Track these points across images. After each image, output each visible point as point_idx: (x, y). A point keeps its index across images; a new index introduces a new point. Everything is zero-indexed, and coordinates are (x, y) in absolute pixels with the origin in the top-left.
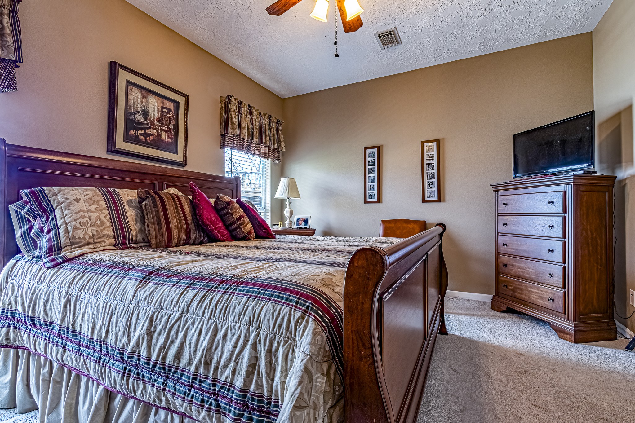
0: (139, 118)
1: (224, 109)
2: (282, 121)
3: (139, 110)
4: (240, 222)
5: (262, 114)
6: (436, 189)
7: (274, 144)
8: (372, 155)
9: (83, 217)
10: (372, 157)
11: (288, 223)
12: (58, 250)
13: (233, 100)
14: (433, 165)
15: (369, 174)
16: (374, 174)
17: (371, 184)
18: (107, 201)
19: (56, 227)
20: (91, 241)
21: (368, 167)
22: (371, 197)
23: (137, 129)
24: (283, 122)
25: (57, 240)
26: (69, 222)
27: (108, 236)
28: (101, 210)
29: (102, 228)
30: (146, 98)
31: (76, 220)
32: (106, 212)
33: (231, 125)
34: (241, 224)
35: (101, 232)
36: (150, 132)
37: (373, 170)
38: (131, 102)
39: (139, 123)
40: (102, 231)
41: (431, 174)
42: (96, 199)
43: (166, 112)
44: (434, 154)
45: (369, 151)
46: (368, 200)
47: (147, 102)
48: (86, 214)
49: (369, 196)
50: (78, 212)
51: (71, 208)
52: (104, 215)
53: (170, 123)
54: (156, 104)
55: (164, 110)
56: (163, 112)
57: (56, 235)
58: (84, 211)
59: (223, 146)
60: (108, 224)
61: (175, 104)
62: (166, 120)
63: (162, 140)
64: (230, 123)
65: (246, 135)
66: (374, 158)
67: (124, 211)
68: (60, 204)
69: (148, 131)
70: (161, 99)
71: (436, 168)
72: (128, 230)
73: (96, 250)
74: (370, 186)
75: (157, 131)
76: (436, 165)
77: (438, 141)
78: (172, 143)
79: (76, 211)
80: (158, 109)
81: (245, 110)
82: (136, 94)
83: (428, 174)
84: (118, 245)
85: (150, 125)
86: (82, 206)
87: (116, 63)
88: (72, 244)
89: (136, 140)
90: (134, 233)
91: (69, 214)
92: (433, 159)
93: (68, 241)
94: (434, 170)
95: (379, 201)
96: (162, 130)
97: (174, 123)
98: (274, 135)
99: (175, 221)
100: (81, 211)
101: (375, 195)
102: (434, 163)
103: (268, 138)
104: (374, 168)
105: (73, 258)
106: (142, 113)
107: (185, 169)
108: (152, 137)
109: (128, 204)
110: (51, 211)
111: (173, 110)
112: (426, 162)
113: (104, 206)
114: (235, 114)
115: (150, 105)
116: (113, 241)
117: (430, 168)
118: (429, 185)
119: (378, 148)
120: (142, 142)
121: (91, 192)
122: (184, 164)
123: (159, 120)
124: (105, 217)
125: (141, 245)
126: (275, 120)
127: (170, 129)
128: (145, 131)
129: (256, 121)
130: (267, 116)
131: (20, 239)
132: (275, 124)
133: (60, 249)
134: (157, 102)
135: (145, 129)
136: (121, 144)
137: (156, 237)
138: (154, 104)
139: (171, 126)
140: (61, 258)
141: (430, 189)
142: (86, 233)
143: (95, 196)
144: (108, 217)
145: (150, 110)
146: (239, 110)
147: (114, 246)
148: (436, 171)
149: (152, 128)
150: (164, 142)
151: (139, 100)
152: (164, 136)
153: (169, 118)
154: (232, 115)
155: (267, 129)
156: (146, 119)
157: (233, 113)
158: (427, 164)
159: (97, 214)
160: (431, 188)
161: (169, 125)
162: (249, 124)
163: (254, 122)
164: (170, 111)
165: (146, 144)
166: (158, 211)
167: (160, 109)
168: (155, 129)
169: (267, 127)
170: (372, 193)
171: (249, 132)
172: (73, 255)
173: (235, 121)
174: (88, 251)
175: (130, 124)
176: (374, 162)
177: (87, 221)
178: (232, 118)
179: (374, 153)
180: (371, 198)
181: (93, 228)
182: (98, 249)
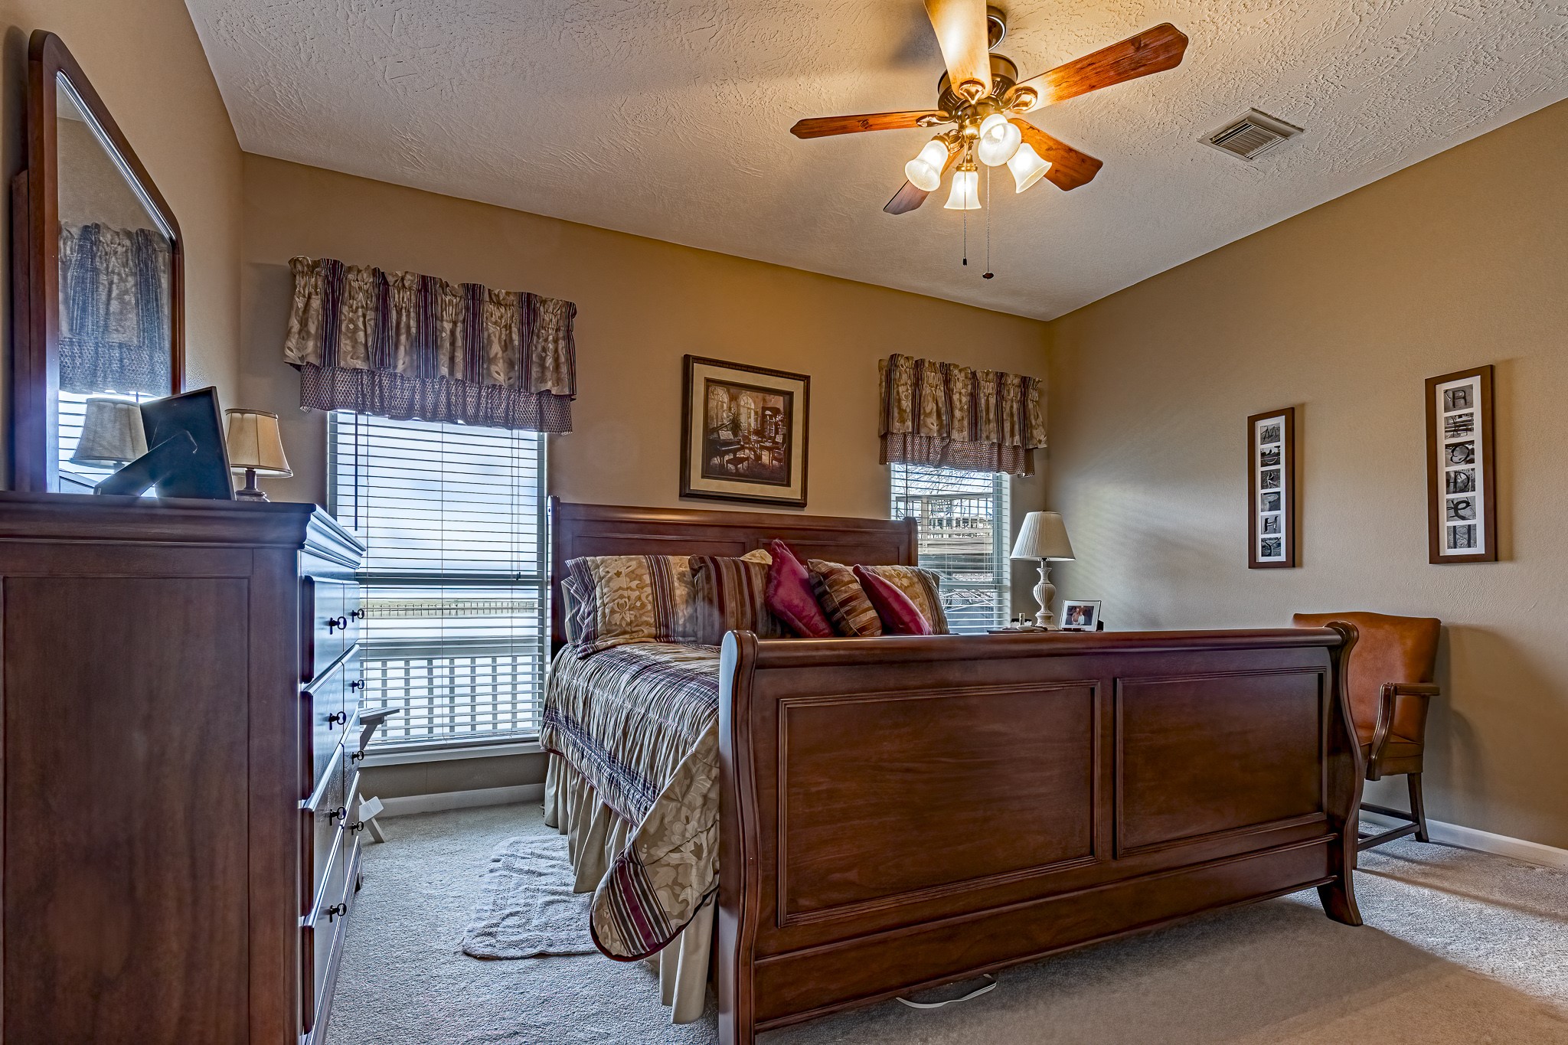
0: (726, 435)
1: (884, 383)
2: (1037, 380)
3: (725, 421)
4: (847, 608)
5: (979, 375)
6: (1479, 522)
7: (1012, 435)
8: (1271, 435)
9: (622, 597)
10: (1271, 442)
11: (1042, 617)
12: (594, 639)
13: (902, 361)
14: (1470, 447)
15: (1262, 488)
16: (1277, 486)
17: (1267, 514)
18: (652, 575)
19: (595, 609)
20: (628, 629)
21: (1259, 469)
22: (1268, 550)
23: (722, 454)
24: (1039, 381)
25: (594, 627)
26: (607, 604)
27: (647, 624)
28: (642, 588)
29: (641, 612)
30: (736, 400)
31: (614, 600)
32: (649, 590)
33: (899, 413)
34: (848, 613)
35: (641, 617)
36: (742, 456)
37: (1274, 477)
38: (712, 413)
39: (727, 443)
40: (641, 615)
41: (1463, 477)
42: (639, 572)
43: (769, 415)
44: (1472, 414)
45: (1262, 425)
46: (1261, 559)
47: (738, 406)
48: (626, 593)
49: (1263, 547)
50: (617, 591)
51: (611, 584)
52: (646, 594)
53: (777, 433)
54: (753, 406)
55: (768, 412)
56: (764, 416)
57: (594, 620)
58: (623, 589)
59: (884, 459)
60: (649, 607)
61: (786, 398)
62: (770, 429)
63: (764, 466)
64: (896, 411)
65: (935, 428)
66: (1277, 444)
67: (672, 590)
68: (601, 579)
69: (740, 455)
70: (760, 395)
71: (1478, 456)
72: (674, 616)
73: (630, 641)
74: (1266, 520)
75: (755, 452)
76: (1478, 448)
77: (1488, 375)
78: (781, 467)
79: (615, 589)
80: (756, 413)
81: (932, 377)
82: (721, 395)
83: (1453, 475)
84: (659, 637)
85: (742, 443)
86: (623, 582)
87: (690, 356)
88: (609, 632)
89: (722, 474)
90: (681, 622)
91: (608, 592)
92: (1471, 430)
93: (604, 628)
94: (1472, 461)
95: (1293, 561)
96: (763, 448)
97: (785, 431)
98: (1012, 415)
99: (733, 604)
100: (620, 588)
101: (1279, 545)
102: (1472, 442)
103: (993, 425)
104: (1278, 471)
105: (604, 649)
106: (729, 427)
107: (806, 512)
108: (746, 463)
109: (678, 579)
110: (593, 589)
111: (782, 409)
112: (1443, 440)
113: (648, 581)
114: (907, 390)
115: (742, 410)
116: (653, 630)
117: (1459, 456)
118: (1456, 508)
119: (1290, 414)
120: (731, 474)
121: (635, 562)
122: (801, 505)
123: (757, 432)
124: (647, 597)
125: (690, 639)
126: (1016, 381)
127: (777, 443)
128: (735, 455)
129: (960, 393)
130: (991, 376)
131: (569, 624)
132: (1017, 389)
133: (595, 638)
134: (755, 402)
135: (735, 452)
136: (698, 483)
137: (704, 628)
138: (749, 406)
139: (779, 439)
140: (592, 648)
141: (1459, 523)
142: (623, 617)
143: (638, 567)
144: (650, 598)
145: (743, 419)
146: (918, 380)
147: (655, 637)
148: (1478, 465)
149: (747, 448)
150: (766, 469)
151: (725, 405)
152: (766, 458)
153: (776, 424)
154: (901, 394)
155: (990, 405)
156: (735, 434)
157: (901, 389)
158: (1447, 446)
159: (637, 593)
160: (1463, 518)
161: (775, 437)
162: (940, 405)
163: (956, 397)
164: (776, 411)
165: (738, 477)
166: (711, 588)
167: (760, 413)
168: (750, 449)
169: (993, 400)
170: (1270, 539)
171: (942, 421)
172: (604, 645)
173: (906, 404)
174: (622, 641)
175: (713, 446)
176: (1278, 454)
177: (625, 602)
178: (899, 400)
179: (1278, 429)
180: (1270, 555)
181: (631, 612)
182: (633, 641)
